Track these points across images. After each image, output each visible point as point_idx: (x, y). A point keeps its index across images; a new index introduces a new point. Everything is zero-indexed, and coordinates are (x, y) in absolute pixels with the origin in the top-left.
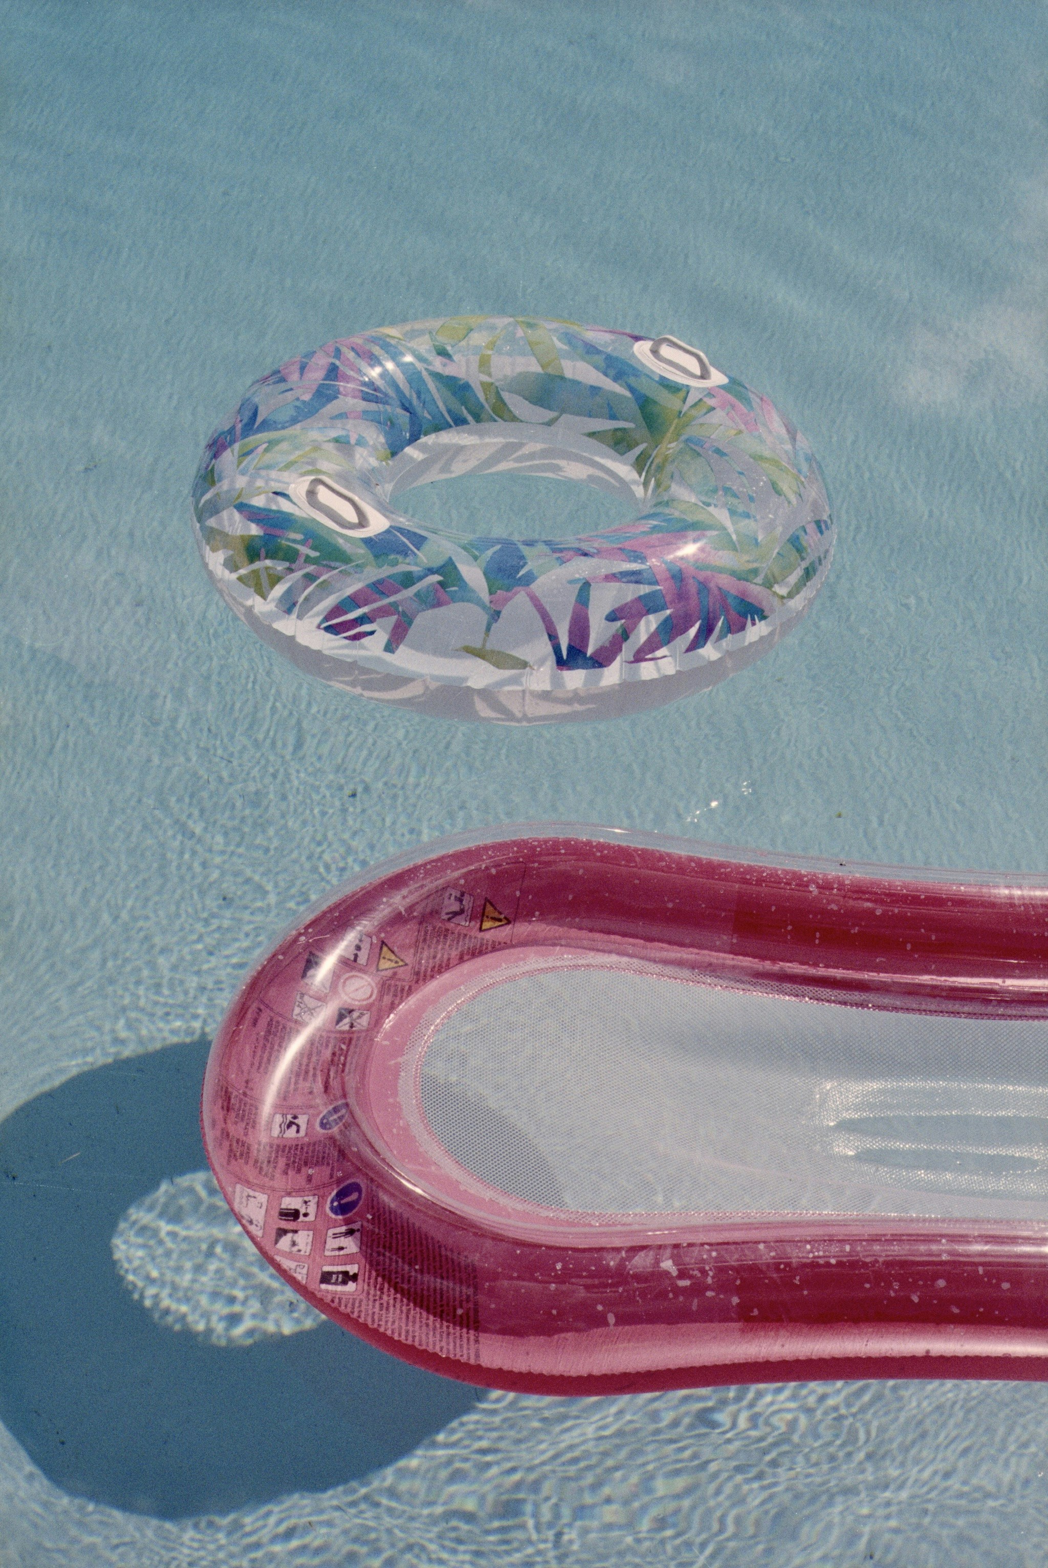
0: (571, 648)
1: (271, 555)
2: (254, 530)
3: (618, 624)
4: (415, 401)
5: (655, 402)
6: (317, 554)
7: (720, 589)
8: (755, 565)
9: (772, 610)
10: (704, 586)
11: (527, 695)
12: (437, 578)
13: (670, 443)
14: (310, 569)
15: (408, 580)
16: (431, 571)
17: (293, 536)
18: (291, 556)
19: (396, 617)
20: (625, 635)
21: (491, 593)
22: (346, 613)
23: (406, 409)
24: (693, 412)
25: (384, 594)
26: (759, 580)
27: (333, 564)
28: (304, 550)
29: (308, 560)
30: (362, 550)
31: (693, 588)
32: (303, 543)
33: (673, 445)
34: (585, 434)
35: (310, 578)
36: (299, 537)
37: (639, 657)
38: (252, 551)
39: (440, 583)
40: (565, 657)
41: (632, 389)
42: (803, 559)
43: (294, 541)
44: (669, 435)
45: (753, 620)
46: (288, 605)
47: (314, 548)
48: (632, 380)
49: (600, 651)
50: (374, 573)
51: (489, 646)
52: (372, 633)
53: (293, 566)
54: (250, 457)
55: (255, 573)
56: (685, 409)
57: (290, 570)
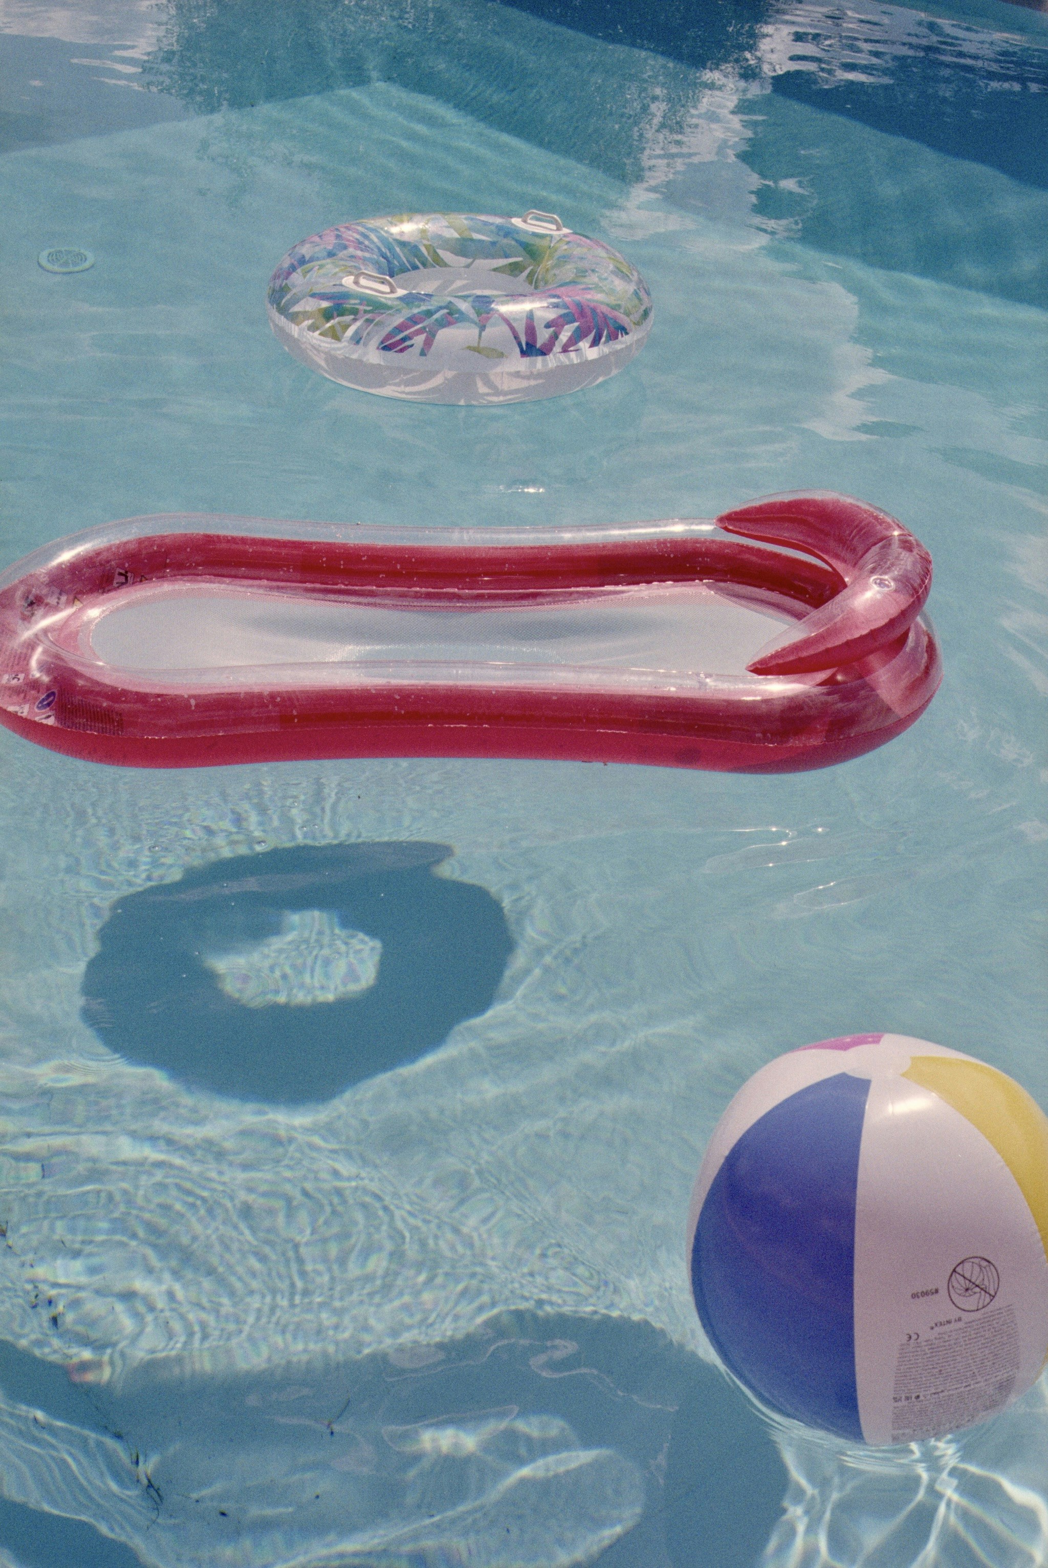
0: (527, 344)
1: (341, 314)
2: (325, 304)
3: (552, 329)
4: (388, 254)
5: (533, 245)
6: (371, 308)
7: (603, 314)
8: (619, 302)
9: (631, 330)
10: (594, 310)
11: (504, 375)
12: (445, 311)
13: (547, 261)
14: (368, 316)
15: (429, 313)
16: (441, 308)
17: (353, 301)
18: (355, 312)
19: (425, 335)
20: (555, 337)
21: (478, 316)
22: (394, 337)
23: (385, 258)
24: (557, 245)
25: (416, 323)
26: (622, 311)
27: (382, 311)
28: (361, 308)
29: (366, 312)
30: (398, 303)
31: (589, 313)
32: (361, 304)
33: (549, 263)
34: (490, 270)
35: (369, 321)
36: (357, 301)
37: (565, 350)
38: (328, 315)
39: (448, 313)
40: (525, 348)
41: (517, 241)
42: (642, 304)
43: (355, 304)
44: (546, 258)
45: (622, 334)
46: (357, 340)
47: (368, 305)
48: (516, 236)
49: (544, 345)
50: (407, 313)
51: (482, 345)
52: (412, 346)
53: (357, 317)
54: (311, 273)
55: (332, 327)
56: (552, 245)
57: (355, 320)
